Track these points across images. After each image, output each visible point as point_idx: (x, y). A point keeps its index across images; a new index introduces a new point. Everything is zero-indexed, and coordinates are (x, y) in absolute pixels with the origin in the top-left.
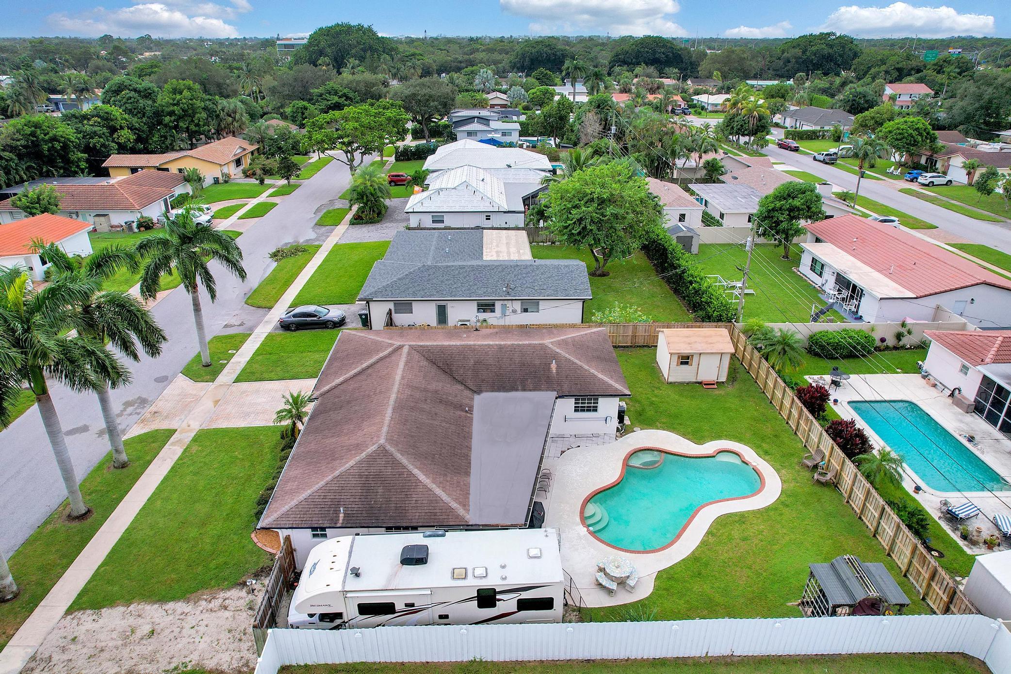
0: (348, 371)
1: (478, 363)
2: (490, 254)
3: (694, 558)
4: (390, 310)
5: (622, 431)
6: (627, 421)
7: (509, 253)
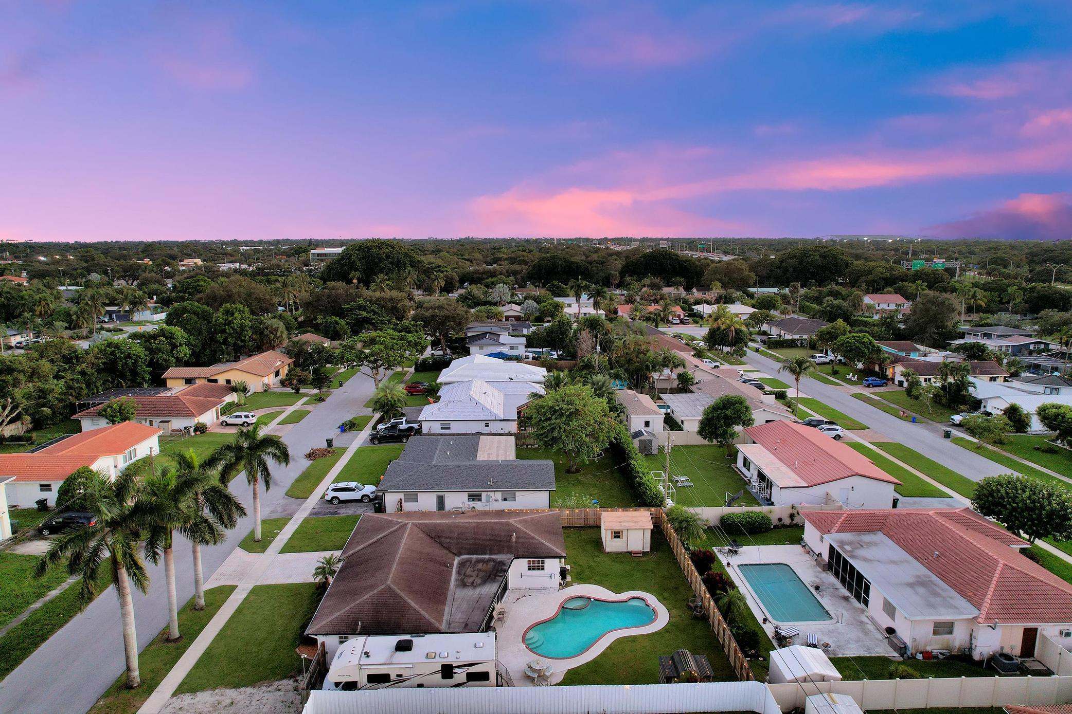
0: (367, 541)
1: (460, 535)
2: (482, 456)
3: (595, 661)
4: (401, 499)
5: (563, 585)
6: (569, 578)
7: (498, 455)
